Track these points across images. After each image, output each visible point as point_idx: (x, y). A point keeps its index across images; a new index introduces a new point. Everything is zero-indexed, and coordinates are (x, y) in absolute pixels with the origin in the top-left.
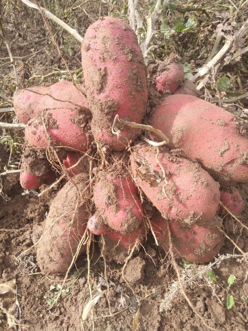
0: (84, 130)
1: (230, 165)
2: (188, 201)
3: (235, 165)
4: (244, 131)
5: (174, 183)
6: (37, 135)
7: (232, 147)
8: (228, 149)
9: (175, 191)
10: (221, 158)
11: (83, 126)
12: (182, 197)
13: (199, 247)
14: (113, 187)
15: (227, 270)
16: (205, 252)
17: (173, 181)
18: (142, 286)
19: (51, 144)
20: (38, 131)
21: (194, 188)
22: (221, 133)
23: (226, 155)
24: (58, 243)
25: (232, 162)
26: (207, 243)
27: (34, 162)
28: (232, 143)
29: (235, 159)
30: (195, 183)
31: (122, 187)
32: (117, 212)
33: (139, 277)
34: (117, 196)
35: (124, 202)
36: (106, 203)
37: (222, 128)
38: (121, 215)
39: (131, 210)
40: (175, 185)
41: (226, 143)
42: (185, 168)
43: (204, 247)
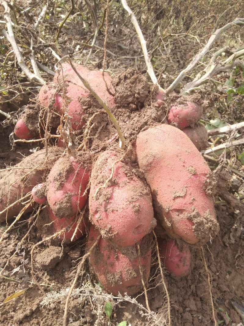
0: (84, 112)
1: (177, 213)
2: (112, 214)
3: (181, 216)
4: (210, 192)
5: (113, 192)
6: (46, 94)
7: (188, 197)
8: (182, 197)
9: (108, 199)
10: (172, 201)
11: (84, 107)
12: (110, 207)
13: (114, 274)
14: (68, 167)
15: (130, 317)
16: (116, 283)
17: (113, 190)
18: (46, 274)
19: (50, 107)
20: (49, 92)
21: (124, 206)
22: (186, 179)
23: (178, 201)
24: (4, 189)
25: (180, 211)
26: (124, 276)
27: (32, 114)
28: (190, 195)
29: (184, 210)
30: (128, 203)
31: (76, 172)
32: (58, 189)
33: (47, 264)
34: (67, 177)
35: (69, 186)
36: (55, 177)
37: (190, 175)
38: (59, 195)
39: (70, 196)
40: (112, 194)
41: (185, 190)
42: (131, 186)
43: (117, 277)
